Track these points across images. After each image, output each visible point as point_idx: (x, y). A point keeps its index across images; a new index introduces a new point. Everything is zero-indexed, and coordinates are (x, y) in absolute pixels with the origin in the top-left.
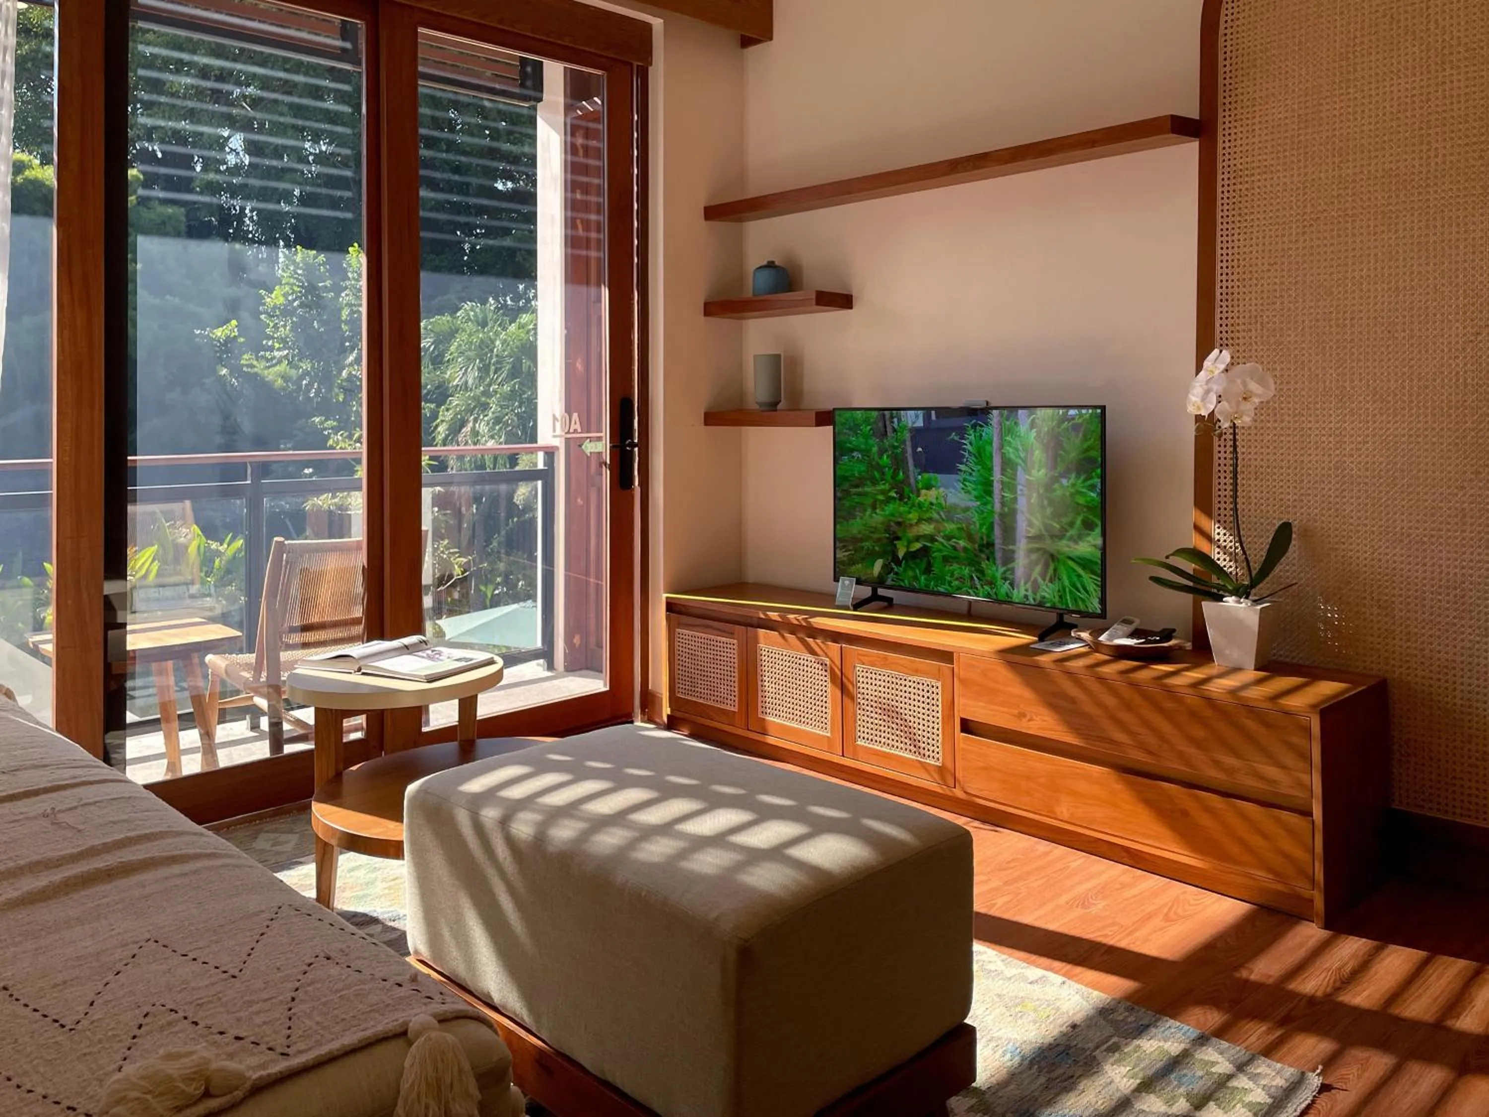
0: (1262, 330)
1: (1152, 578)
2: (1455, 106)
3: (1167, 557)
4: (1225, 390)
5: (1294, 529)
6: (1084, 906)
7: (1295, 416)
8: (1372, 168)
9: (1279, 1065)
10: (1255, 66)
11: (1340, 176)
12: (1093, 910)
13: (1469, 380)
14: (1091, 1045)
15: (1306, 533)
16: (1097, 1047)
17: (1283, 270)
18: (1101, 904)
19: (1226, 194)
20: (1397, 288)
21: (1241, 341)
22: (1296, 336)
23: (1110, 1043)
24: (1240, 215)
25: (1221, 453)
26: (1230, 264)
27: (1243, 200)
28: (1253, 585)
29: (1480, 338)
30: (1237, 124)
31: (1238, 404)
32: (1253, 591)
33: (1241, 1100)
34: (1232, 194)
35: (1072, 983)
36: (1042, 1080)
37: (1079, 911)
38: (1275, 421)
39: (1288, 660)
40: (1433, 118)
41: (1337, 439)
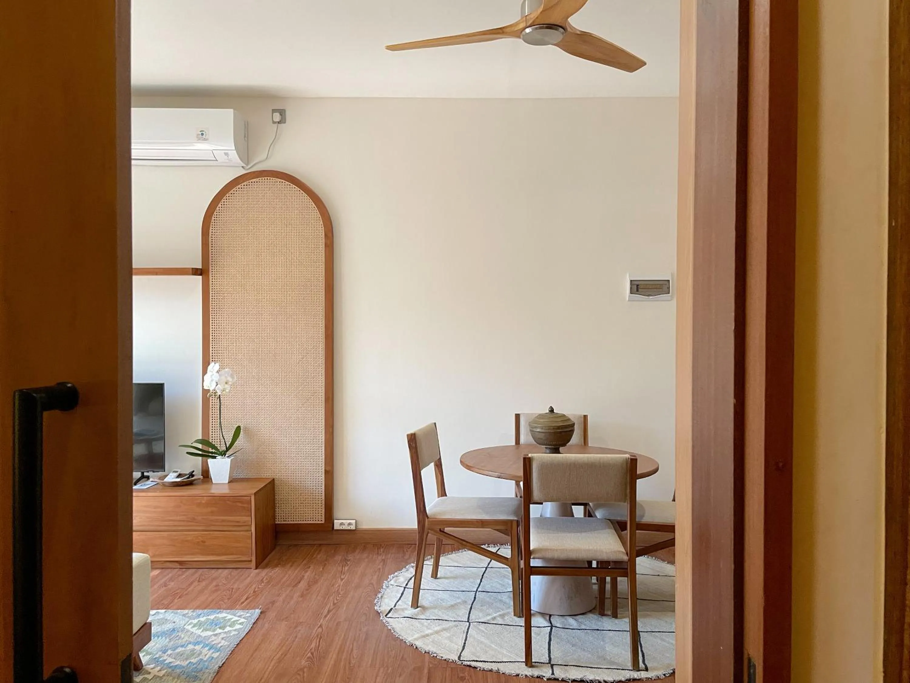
0: (229, 353)
1: (187, 453)
2: (295, 280)
3: (192, 444)
4: (219, 380)
5: (242, 428)
6: (165, 586)
7: (242, 386)
8: (268, 297)
9: (247, 611)
10: (224, 252)
11: (257, 299)
12: (170, 587)
13: (300, 374)
14: (183, 625)
15: (246, 429)
16: (185, 625)
17: (236, 331)
18: (172, 584)
19: (213, 300)
20: (277, 341)
21: (221, 357)
22: (242, 356)
23: (189, 622)
24: (219, 308)
25: (213, 401)
26: (216, 327)
27: (220, 302)
28: (228, 449)
29: (303, 359)
30: (218, 273)
31: (224, 386)
32: (228, 453)
33: (237, 623)
34: (216, 300)
35: (169, 610)
36: (168, 640)
37: (164, 588)
38: (234, 388)
39: (239, 477)
40: (288, 283)
41: (257, 394)
